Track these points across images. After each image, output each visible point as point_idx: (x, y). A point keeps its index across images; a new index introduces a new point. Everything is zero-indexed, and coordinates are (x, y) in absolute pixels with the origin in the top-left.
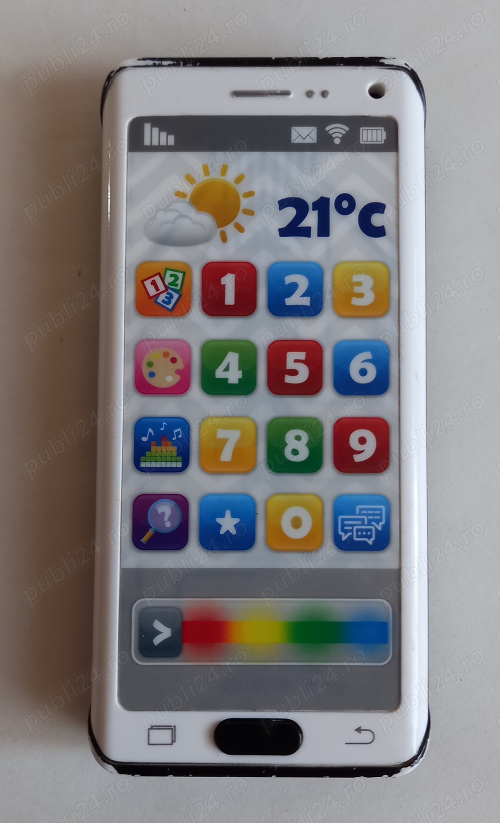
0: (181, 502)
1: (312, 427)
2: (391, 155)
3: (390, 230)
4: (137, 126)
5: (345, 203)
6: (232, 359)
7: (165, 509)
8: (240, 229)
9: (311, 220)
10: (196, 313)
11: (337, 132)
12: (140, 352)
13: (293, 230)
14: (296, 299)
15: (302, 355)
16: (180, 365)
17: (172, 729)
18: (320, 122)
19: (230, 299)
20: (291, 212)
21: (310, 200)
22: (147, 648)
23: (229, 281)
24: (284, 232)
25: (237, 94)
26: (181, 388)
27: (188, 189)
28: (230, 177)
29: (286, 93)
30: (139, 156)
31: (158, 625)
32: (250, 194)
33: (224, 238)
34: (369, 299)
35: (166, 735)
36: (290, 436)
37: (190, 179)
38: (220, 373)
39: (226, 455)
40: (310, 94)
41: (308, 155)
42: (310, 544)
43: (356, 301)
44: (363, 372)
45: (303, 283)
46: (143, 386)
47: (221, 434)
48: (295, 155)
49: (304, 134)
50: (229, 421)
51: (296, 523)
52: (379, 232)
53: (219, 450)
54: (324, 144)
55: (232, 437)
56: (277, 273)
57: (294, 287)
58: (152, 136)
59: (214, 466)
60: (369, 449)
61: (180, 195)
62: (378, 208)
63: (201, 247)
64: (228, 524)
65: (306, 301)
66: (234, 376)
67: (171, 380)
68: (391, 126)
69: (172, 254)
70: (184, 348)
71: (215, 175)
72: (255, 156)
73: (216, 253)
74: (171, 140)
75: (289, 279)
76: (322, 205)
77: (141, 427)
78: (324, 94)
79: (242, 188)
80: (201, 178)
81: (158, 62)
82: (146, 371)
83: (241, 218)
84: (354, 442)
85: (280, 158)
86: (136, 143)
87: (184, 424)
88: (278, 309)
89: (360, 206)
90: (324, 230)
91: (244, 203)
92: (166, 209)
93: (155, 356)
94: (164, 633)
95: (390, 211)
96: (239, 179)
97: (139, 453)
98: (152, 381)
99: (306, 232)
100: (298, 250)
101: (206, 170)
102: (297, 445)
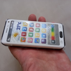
2: (14, 21)
4: (7, 41)
5: (18, 25)
6: (30, 34)
7: (43, 41)
9: (19, 28)
10: (26, 37)
17: (61, 41)
18: (10, 26)
19: (25, 34)
22: (55, 43)
23: (23, 34)
25: (6, 32)
27: (14, 37)
30: (10, 41)
31: (53, 42)
33: (19, 34)
35: (62, 42)
37: (13, 37)
40: (8, 27)
44: (32, 25)
52: (21, 23)
54: (12, 26)
61: (15, 38)
69: (20, 39)
72: (12, 31)
73: (20, 35)
79: (15, 33)
80: (13, 36)
81: (2, 39)
85: (13, 29)
86: (9, 41)
87: (35, 39)
90: (20, 27)
94: (53, 41)
95: (19, 22)
100: (21, 29)
101: (13, 35)
102: (38, 30)
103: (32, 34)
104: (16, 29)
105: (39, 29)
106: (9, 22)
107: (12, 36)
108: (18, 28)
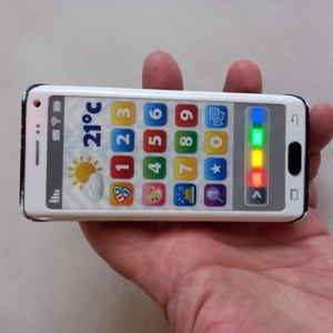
0: (208, 187)
1: (179, 135)
2: (66, 99)
3: (98, 101)
4: (50, 206)
5: (86, 119)
6: (151, 166)
7: (210, 193)
8: (97, 162)
9: (93, 133)
10: (132, 181)
11: (55, 121)
12: (147, 204)
13: (98, 141)
14: (127, 140)
15: (150, 138)
16: (153, 188)
17: (292, 190)
18: (50, 128)
19: (126, 167)
20: (90, 141)
21: (85, 133)
22: (262, 200)
23: (119, 167)
24: (99, 145)
25: (37, 163)
26: (163, 187)
27: (79, 184)
28: (74, 166)
29: (37, 142)
30: (64, 205)
31: (254, 196)
32: (82, 158)
33: (101, 169)
34: (127, 111)
35: (294, 193)
36: (182, 144)
37: (75, 183)
38: (157, 172)
39: (190, 169)
40: (38, 132)
41: (65, 134)
42: (225, 137)
43: (128, 116)
44: (157, 114)
45: (120, 137)
46: (161, 202)
47: (181, 171)
48: (65, 139)
49: (56, 135)
50: (176, 168)
51: (216, 142)
52: (99, 105)
53: (188, 172)
54: (60, 127)
55: (182, 167)
56: (116, 148)
57: (121, 141)
58: (55, 199)
59: (194, 174)
60: (188, 113)
61: (81, 188)
62: (89, 105)
63: (104, 179)
64: (216, 169)
65: (128, 136)
66: (158, 166)
67: (159, 191)
68: (53, 98)
69: (107, 191)
70: (146, 186)
71: (73, 173)
72: (65, 156)
73: (107, 172)
74: (57, 191)
75: (119, 143)
76: (87, 129)
77: (178, 203)
78: (38, 126)
79: (79, 161)
80: (74, 179)
81: (22, 197)
82: (155, 201)
83: (92, 162)
84: (185, 119)
85: (66, 145)
86: (59, 206)
88: (131, 147)
89: (88, 113)
90: (98, 128)
91: (85, 160)
92: (87, 193)
93: (149, 198)
94: (257, 194)
95: (90, 101)
96: (75, 163)
97: (188, 204)
98: (160, 199)
99: (99, 135)
100: (106, 139)
101: (71, 176)
102: (186, 141)
103: (162, 161)
104: (82, 143)
105: (194, 136)
106: (38, 104)
107: (66, 182)
108: (91, 135)
